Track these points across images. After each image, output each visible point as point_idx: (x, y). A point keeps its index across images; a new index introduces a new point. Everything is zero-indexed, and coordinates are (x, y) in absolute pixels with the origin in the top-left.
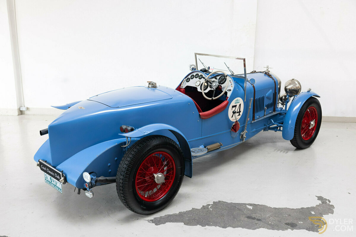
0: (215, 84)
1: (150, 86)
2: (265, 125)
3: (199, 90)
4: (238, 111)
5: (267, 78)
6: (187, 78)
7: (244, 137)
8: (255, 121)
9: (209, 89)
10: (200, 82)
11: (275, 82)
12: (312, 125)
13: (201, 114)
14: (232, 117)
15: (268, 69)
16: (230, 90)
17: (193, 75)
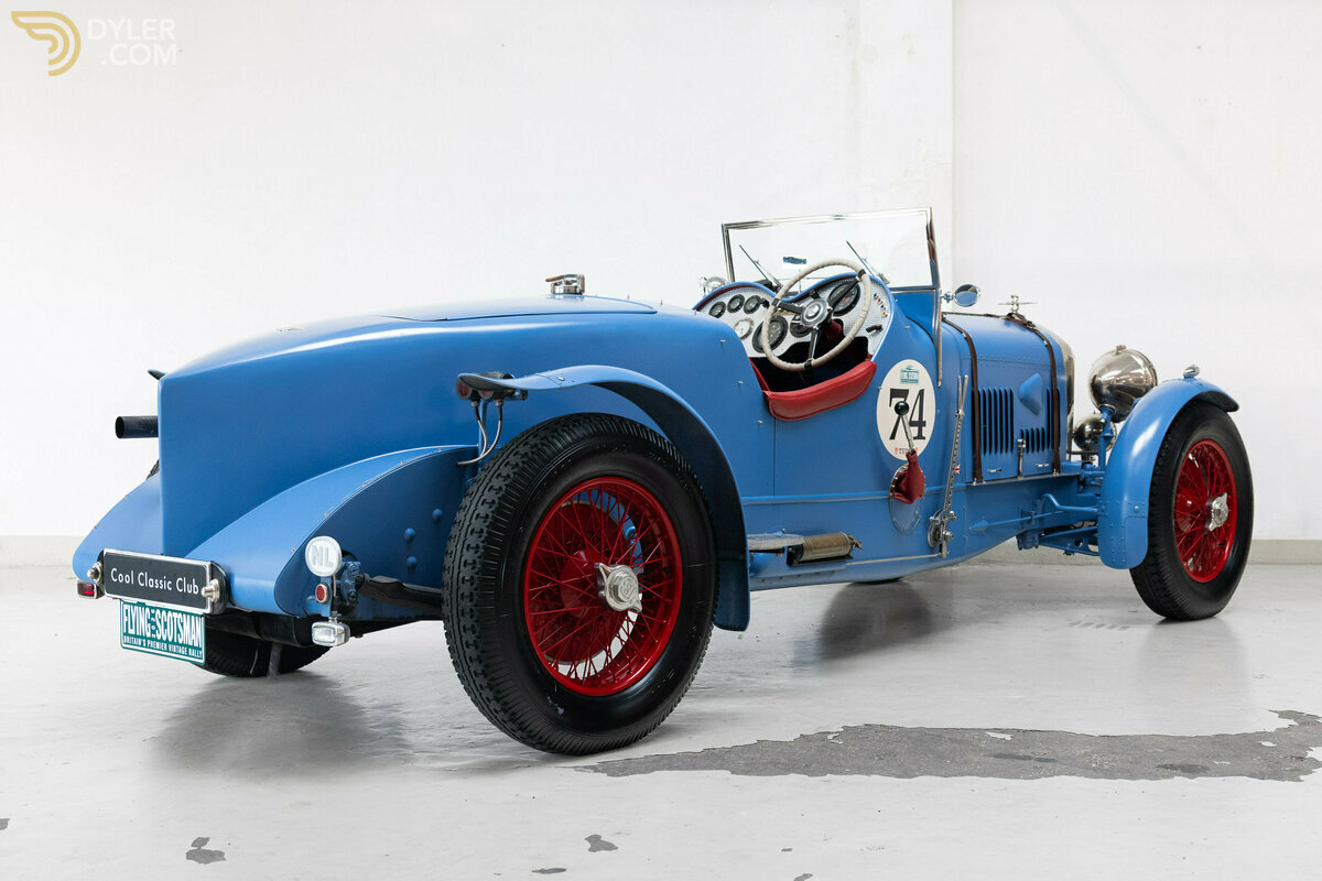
0: (816, 309)
1: (560, 289)
2: (1023, 514)
4: (916, 418)
5: (1014, 331)
7: (945, 537)
8: (983, 483)
9: (790, 341)
10: (752, 323)
11: (1049, 347)
14: (893, 437)
15: (1016, 308)
16: (879, 328)
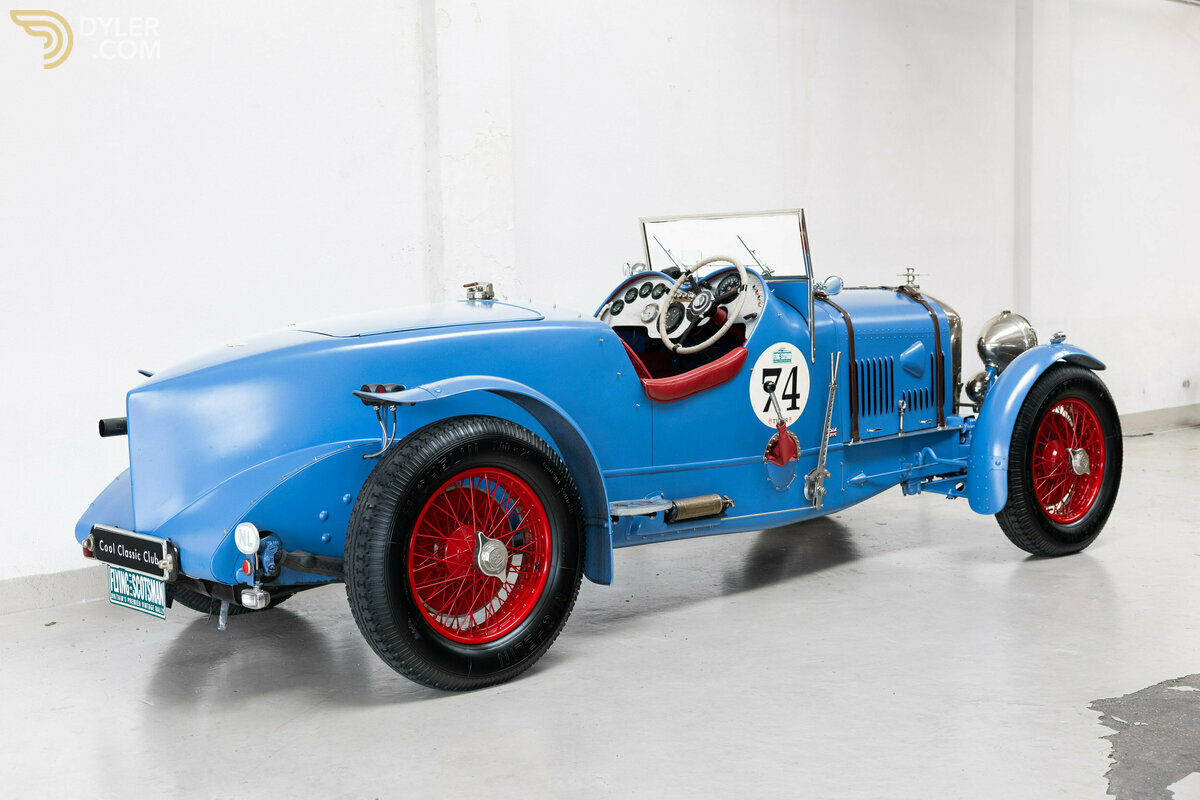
4: (789, 391)
5: (904, 304)
6: (612, 303)
7: (819, 493)
8: (861, 442)
10: (657, 308)
11: (934, 316)
13: (646, 382)
14: (766, 409)
15: (911, 278)
16: (753, 316)
17: (635, 290)
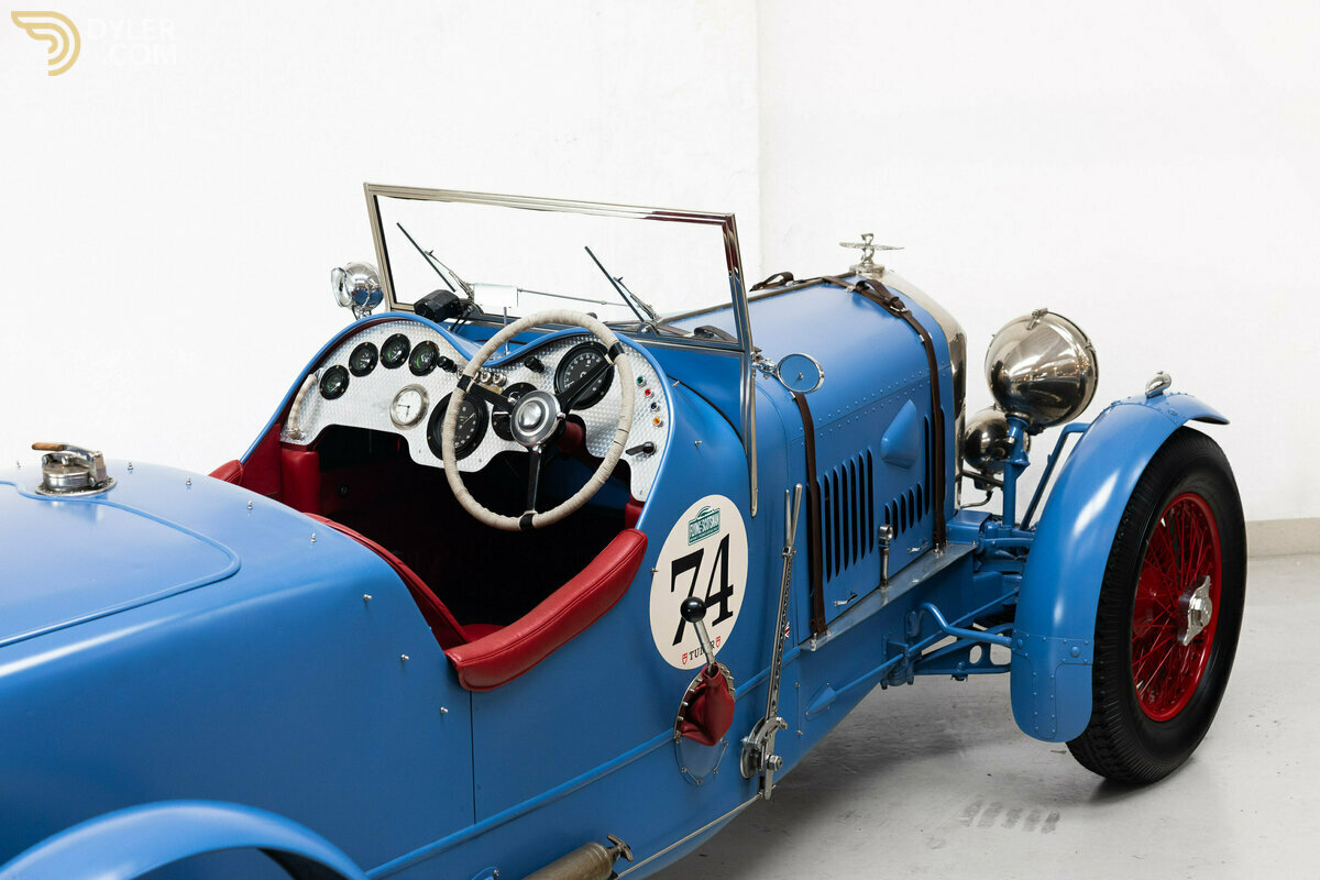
0: (537, 412)
1: (58, 480)
2: (891, 650)
3: (421, 454)
4: (716, 589)
5: (873, 322)
6: (322, 371)
7: (769, 765)
8: (830, 635)
9: (492, 445)
10: (424, 394)
11: (928, 344)
12: (1199, 614)
13: (457, 655)
14: (678, 639)
15: (868, 252)
16: (649, 450)
17: (371, 347)
